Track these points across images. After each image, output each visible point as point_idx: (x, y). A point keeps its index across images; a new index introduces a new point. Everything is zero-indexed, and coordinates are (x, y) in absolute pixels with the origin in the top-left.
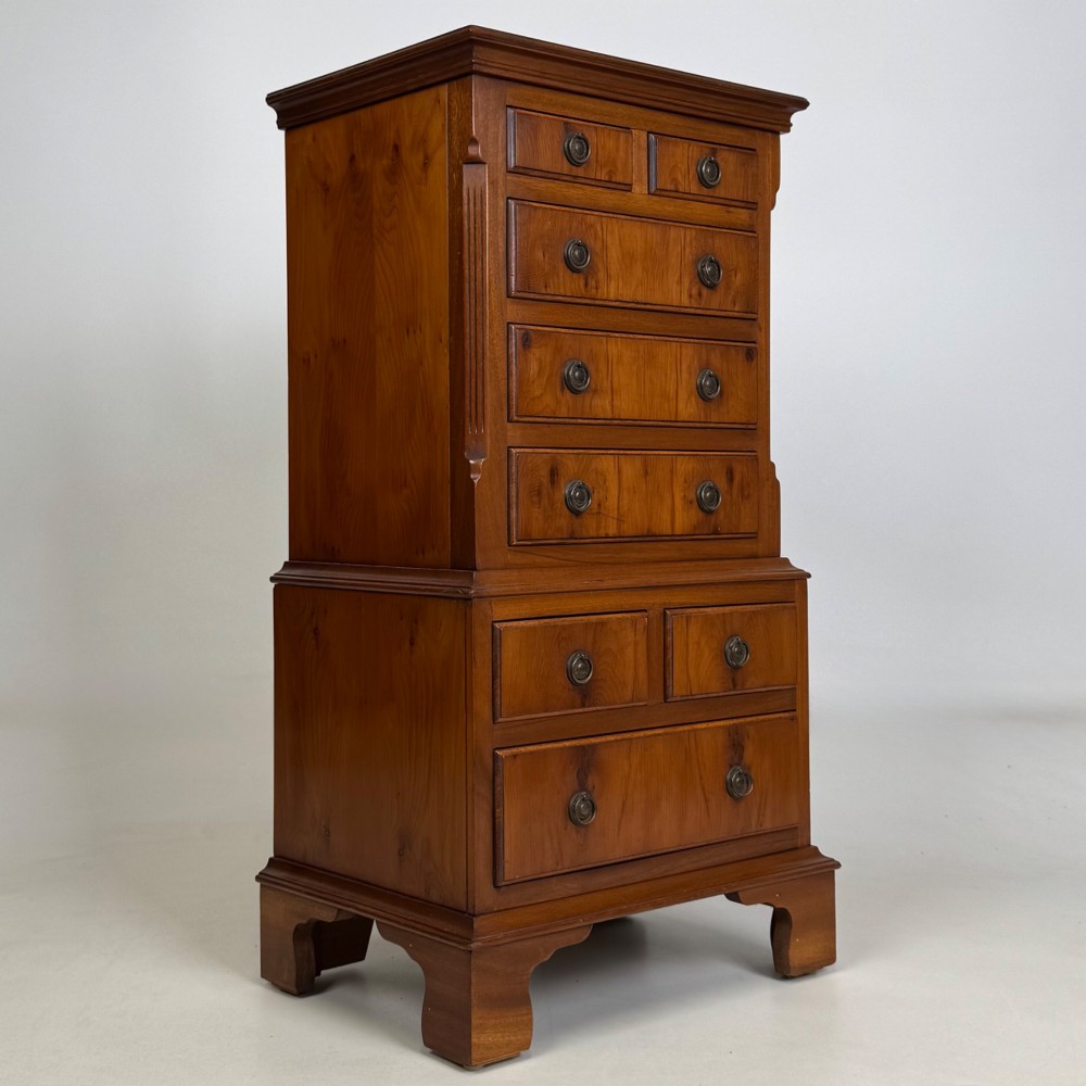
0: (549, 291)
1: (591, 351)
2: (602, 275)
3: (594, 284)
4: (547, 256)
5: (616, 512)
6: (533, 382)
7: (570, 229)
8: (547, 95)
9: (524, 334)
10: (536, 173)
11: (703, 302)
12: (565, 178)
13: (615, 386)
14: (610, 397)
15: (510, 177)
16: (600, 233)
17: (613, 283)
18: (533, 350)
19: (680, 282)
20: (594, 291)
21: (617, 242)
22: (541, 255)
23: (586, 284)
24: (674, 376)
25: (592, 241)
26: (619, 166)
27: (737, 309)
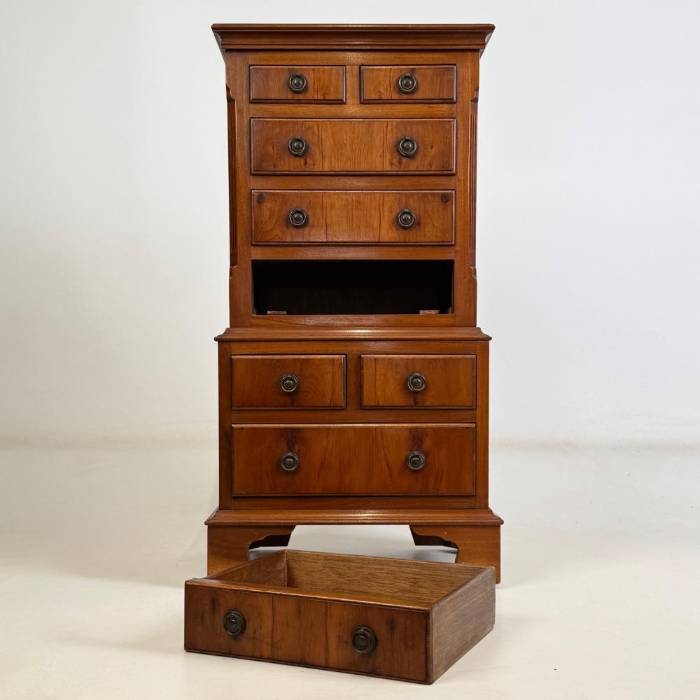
0: (277, 169)
1: (310, 202)
2: (318, 157)
3: (312, 162)
4: (275, 149)
5: (270, 640)
6: (266, 222)
7: (293, 131)
8: (279, 55)
9: (259, 195)
10: (269, 101)
11: (403, 166)
12: (291, 101)
13: (328, 222)
14: (325, 229)
15: (252, 106)
16: (317, 132)
17: (327, 161)
18: (265, 204)
19: (383, 156)
20: (311, 167)
21: (330, 135)
22: (271, 148)
23: (306, 163)
24: (377, 214)
25: (310, 137)
26: (332, 89)
27: (433, 169)
